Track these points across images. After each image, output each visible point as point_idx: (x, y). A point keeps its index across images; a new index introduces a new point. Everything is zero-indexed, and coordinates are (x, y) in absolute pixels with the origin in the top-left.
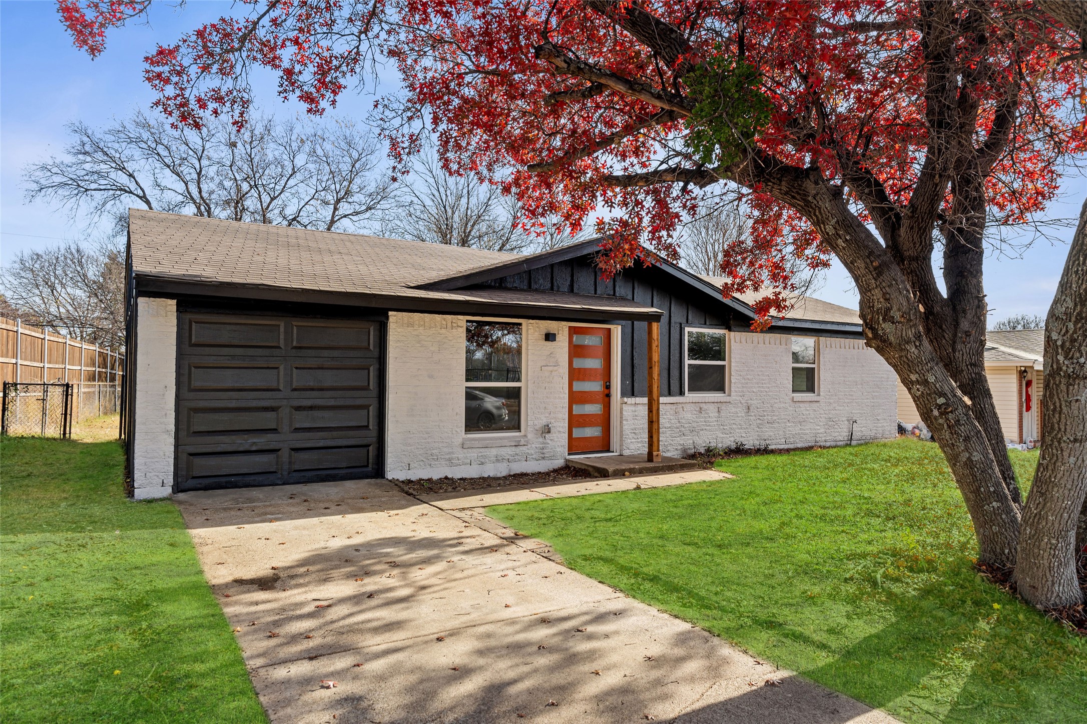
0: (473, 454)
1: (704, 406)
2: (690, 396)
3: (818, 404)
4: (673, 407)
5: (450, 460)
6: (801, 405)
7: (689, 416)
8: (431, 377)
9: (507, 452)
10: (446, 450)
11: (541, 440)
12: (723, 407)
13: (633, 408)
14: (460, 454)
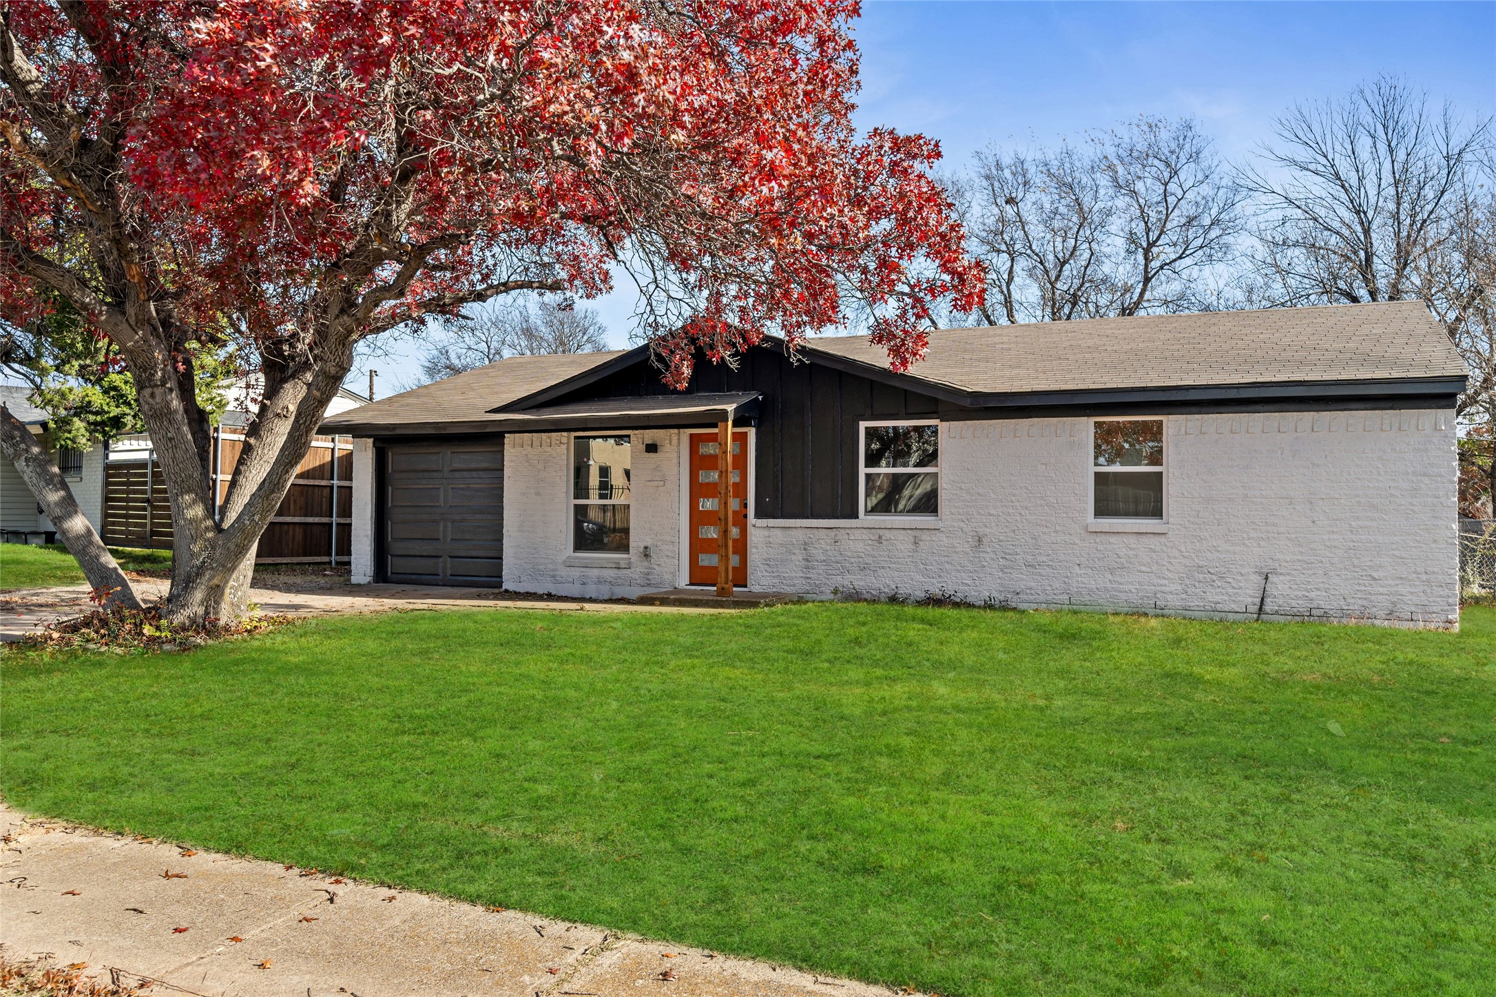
0: (576, 573)
1: (887, 534)
2: (864, 519)
3: (1163, 539)
4: (834, 532)
5: (554, 577)
6: (1113, 539)
7: (860, 546)
8: (538, 494)
9: (610, 574)
10: (550, 566)
11: (646, 564)
12: (925, 536)
13: (766, 533)
14: (563, 572)
